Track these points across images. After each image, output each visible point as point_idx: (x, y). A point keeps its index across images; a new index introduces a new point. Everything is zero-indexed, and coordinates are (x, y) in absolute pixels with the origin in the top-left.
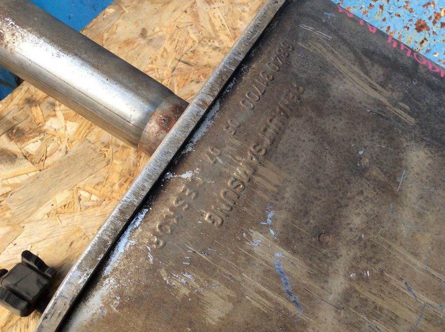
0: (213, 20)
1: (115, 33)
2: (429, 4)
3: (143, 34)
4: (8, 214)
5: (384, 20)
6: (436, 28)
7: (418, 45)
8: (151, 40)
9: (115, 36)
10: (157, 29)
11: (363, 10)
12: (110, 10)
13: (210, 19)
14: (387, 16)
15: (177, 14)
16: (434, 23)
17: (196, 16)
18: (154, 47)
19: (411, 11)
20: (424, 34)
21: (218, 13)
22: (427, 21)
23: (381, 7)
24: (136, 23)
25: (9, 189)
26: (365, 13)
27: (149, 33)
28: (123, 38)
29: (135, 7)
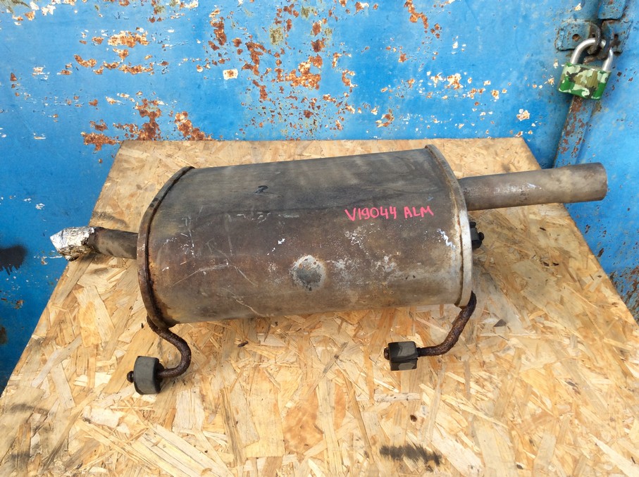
0: (179, 164)
1: (120, 194)
2: (304, 99)
3: (139, 187)
4: (123, 292)
5: (285, 120)
6: (316, 111)
7: (313, 126)
8: (146, 189)
9: (121, 196)
10: (146, 182)
11: (270, 120)
12: (108, 184)
13: (177, 164)
14: (285, 117)
15: (153, 170)
16: (313, 108)
17: (166, 166)
18: (151, 191)
19: (297, 108)
20: (312, 117)
21: (180, 159)
22: (309, 109)
23: (279, 114)
24: (130, 184)
25: (115, 283)
26: (272, 122)
27: (142, 186)
28: (127, 194)
29: (123, 177)
